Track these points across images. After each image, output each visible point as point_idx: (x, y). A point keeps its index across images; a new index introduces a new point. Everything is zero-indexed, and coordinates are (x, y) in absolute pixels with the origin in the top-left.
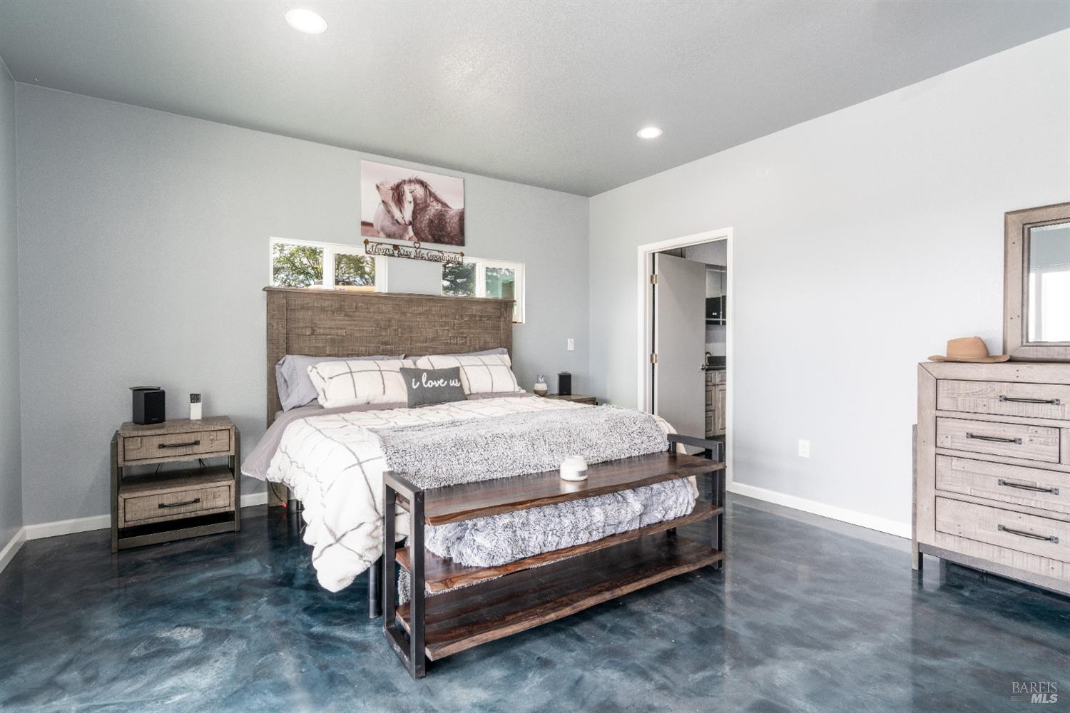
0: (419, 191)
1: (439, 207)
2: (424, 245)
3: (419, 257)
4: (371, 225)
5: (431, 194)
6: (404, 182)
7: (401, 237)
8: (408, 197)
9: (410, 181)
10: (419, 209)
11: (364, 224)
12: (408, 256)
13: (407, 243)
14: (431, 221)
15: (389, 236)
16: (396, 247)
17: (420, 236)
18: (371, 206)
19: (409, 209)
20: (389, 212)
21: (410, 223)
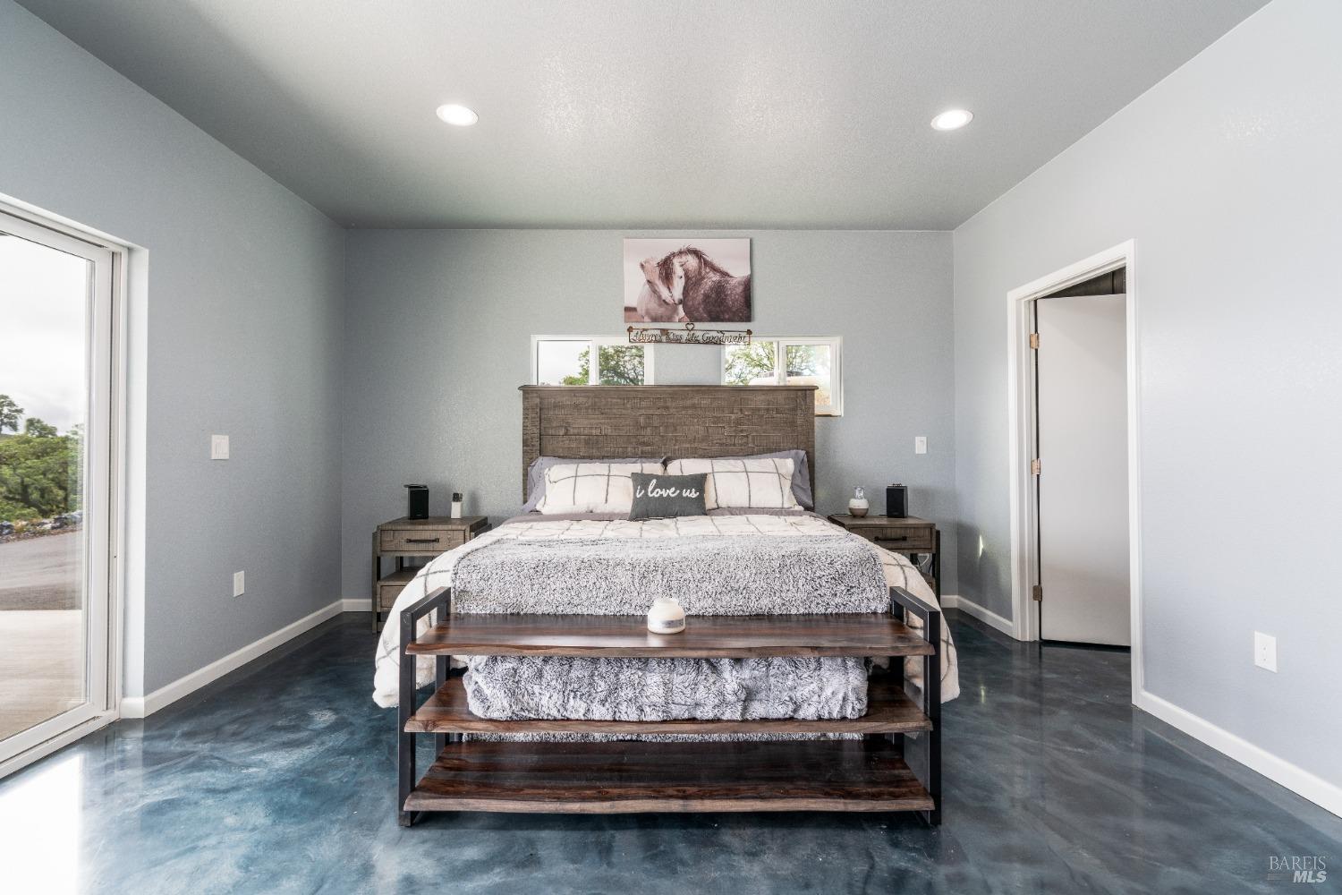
0: (692, 262)
1: (715, 277)
2: (698, 325)
3: (693, 341)
4: (634, 309)
5: (707, 264)
6: (674, 255)
7: (670, 319)
8: (679, 271)
9: (681, 253)
10: (692, 282)
11: (628, 309)
12: (678, 341)
13: (677, 327)
14: (707, 296)
15: (655, 320)
16: (664, 332)
17: (693, 317)
18: (635, 289)
19: (679, 285)
20: (655, 291)
21: (681, 302)
